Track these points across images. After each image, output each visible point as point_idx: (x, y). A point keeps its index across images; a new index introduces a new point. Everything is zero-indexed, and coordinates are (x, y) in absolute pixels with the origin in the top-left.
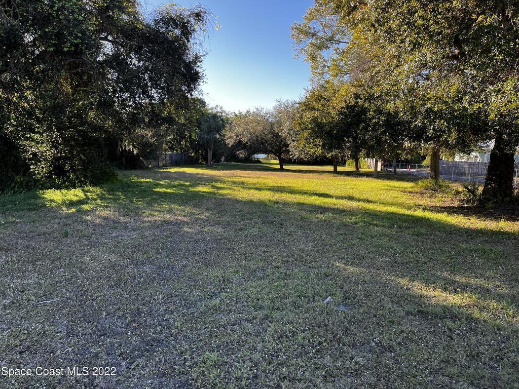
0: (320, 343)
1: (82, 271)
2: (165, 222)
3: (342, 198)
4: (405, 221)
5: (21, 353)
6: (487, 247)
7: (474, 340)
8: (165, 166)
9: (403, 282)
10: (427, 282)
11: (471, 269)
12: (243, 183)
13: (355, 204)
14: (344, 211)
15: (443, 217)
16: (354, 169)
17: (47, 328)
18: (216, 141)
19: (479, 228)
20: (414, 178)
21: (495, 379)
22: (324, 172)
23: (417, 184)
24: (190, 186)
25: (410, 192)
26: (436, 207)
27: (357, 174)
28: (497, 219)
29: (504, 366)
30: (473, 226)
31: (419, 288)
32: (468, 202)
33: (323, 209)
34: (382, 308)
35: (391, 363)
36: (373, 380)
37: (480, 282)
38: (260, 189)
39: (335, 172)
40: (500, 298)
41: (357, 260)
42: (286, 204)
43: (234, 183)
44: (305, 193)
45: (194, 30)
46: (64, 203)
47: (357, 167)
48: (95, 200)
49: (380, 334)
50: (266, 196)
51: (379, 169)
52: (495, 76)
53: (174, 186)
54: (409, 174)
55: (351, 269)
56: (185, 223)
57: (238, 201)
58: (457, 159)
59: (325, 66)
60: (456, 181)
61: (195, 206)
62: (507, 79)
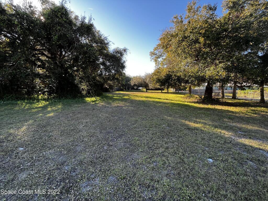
0: (163, 136)
1: (100, 118)
2: (118, 106)
3: (164, 99)
4: (182, 105)
5: (90, 137)
6: (205, 112)
7: (203, 135)
8: (115, 91)
9: (183, 121)
10: (189, 121)
11: (201, 118)
12: (137, 96)
13: (168, 101)
14: (166, 103)
15: (193, 104)
16: (167, 91)
17: (95, 131)
18: (128, 84)
19: (203, 107)
20: (184, 94)
21: (209, 145)
22: (158, 92)
23: (185, 95)
24: (123, 96)
25: (183, 98)
26: (191, 102)
27: (168, 93)
28: (208, 105)
29: (212, 141)
30: (201, 107)
31: (187, 122)
32: (199, 100)
33: (160, 103)
34: (178, 127)
35: (181, 140)
36: (177, 144)
37: (203, 121)
38: (142, 97)
39: (162, 92)
40: (209, 125)
41: (170, 116)
42: (149, 101)
43: (134, 95)
44: (154, 98)
45: (124, 54)
46: (91, 101)
47: (168, 91)
48: (99, 100)
49: (178, 133)
50: (144, 99)
51: (174, 91)
52: (208, 66)
53: (118, 97)
54: (182, 93)
55: (169, 118)
56: (123, 106)
57: (137, 101)
58: (196, 88)
59: (159, 63)
60: (196, 94)
61: (125, 102)
62: (211, 66)
